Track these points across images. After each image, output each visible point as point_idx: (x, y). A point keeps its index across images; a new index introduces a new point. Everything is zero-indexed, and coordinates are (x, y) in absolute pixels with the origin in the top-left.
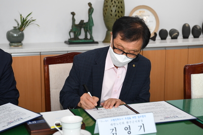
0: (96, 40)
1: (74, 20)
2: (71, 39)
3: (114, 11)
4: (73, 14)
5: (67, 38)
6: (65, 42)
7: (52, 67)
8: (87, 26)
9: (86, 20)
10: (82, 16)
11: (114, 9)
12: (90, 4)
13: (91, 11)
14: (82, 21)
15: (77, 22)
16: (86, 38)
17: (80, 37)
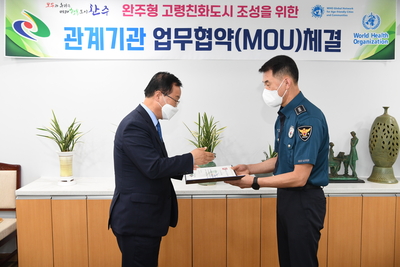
0: (360, 176)
1: (331, 152)
3: (386, 143)
4: (331, 145)
9: (347, 152)
11: (387, 141)
12: (353, 134)
14: (341, 155)
15: (335, 155)
16: (346, 174)
17: (339, 173)
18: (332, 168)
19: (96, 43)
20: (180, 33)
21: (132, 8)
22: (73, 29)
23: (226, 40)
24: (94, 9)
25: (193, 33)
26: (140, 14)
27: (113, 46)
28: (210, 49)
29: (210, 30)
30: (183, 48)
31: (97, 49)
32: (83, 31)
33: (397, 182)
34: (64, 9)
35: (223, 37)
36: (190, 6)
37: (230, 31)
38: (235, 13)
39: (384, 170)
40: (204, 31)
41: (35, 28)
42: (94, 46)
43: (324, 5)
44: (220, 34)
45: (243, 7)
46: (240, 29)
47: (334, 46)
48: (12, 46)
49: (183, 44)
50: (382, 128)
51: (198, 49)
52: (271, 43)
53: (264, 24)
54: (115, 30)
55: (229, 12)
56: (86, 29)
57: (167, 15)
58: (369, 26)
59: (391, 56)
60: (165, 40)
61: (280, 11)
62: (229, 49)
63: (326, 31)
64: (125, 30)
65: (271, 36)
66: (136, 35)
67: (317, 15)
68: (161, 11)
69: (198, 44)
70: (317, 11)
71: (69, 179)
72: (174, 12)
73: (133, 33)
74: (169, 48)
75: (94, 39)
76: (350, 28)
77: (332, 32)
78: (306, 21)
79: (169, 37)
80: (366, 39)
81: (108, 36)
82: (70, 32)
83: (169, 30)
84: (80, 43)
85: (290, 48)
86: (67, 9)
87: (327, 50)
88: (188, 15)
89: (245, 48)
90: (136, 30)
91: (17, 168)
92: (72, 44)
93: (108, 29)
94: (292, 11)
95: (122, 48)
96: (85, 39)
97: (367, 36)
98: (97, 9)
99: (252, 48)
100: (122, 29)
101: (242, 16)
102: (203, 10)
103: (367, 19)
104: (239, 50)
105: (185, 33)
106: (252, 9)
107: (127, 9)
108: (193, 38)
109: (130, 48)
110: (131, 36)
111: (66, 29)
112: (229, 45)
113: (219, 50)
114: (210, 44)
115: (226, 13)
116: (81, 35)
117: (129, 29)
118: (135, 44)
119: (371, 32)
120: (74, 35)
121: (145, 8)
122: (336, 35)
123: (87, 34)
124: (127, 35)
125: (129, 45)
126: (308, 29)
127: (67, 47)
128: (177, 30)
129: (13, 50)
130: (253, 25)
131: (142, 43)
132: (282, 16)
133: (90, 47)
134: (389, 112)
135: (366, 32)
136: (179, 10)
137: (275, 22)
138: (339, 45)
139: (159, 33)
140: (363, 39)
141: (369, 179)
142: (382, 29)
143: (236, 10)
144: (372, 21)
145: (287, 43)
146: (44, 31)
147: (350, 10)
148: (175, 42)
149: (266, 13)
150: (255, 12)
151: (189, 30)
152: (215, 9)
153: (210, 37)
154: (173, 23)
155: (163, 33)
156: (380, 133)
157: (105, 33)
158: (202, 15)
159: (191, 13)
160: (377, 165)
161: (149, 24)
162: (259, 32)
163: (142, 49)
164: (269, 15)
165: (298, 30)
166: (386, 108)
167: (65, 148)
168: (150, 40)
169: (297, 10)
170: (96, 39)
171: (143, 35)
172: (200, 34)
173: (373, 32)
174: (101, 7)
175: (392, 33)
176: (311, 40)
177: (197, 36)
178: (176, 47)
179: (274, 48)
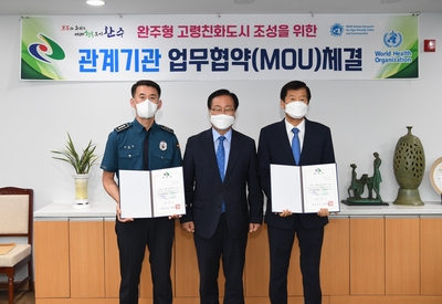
0: (384, 200)
1: (354, 174)
2: (350, 198)
3: (410, 164)
4: (354, 166)
5: (345, 196)
6: (343, 202)
8: (372, 182)
9: (371, 175)
10: (365, 169)
11: (410, 162)
12: (376, 155)
13: (377, 162)
14: (365, 176)
15: (359, 177)
16: (370, 197)
17: (362, 196)
18: (355, 191)
19: (111, 64)
20: (196, 54)
21: (148, 29)
22: (88, 52)
23: (243, 60)
24: (109, 31)
25: (209, 54)
26: (155, 36)
27: (128, 68)
28: (226, 69)
29: (227, 50)
30: (199, 69)
31: (112, 71)
32: (98, 53)
33: (423, 204)
34: (79, 31)
35: (240, 57)
36: (206, 27)
37: (247, 51)
38: (252, 33)
39: (409, 192)
40: (220, 51)
41: (50, 51)
42: (108, 68)
43: (343, 24)
44: (237, 55)
45: (259, 27)
46: (257, 49)
47: (355, 64)
48: (26, 68)
49: (199, 65)
50: (405, 148)
51: (214, 69)
52: (289, 62)
53: (281, 44)
54: (130, 52)
55: (245, 31)
56: (101, 51)
57: (182, 36)
58: (390, 44)
59: (414, 74)
60: (180, 61)
61: (298, 30)
62: (246, 69)
63: (345, 50)
64: (140, 51)
65: (289, 56)
66: (151, 57)
67: (336, 33)
68: (177, 32)
69: (214, 65)
70: (336, 30)
71: (84, 202)
72: (189, 33)
73: (148, 54)
74: (184, 69)
75: (109, 61)
76: (370, 47)
77: (352, 50)
78: (324, 40)
79: (185, 58)
80: (388, 57)
81: (123, 58)
82: (85, 54)
83: (185, 50)
84: (94, 65)
85: (309, 67)
86: (83, 31)
87: (347, 69)
88: (204, 36)
89: (263, 68)
90: (151, 51)
91: (29, 192)
92: (86, 66)
93: (123, 51)
94: (310, 30)
95: (137, 70)
96: (100, 61)
97: (389, 54)
98: (112, 31)
99: (270, 67)
100: (137, 51)
101: (259, 35)
102: (219, 31)
103: (388, 37)
104: (257, 70)
105: (201, 54)
106: (269, 29)
107: (142, 31)
108: (209, 59)
109: (145, 69)
110: (146, 57)
111: (81, 51)
112: (246, 65)
113: (235, 71)
114: (226, 64)
115: (242, 33)
116: (95, 57)
117: (143, 51)
118: (149, 66)
119: (393, 50)
120: (89, 57)
121: (161, 29)
122: (357, 54)
123: (101, 56)
124: (141, 56)
125: (144, 66)
126: (328, 48)
127: (82, 69)
128: (193, 51)
129: (29, 73)
130: (270, 45)
131: (157, 65)
132: (300, 35)
133: (104, 69)
134: (413, 132)
135: (388, 50)
136: (195, 31)
137: (293, 42)
138: (360, 63)
139: (174, 55)
140: (385, 57)
141: (395, 203)
142: (404, 47)
143: (253, 30)
144: (394, 39)
145: (305, 62)
146: (58, 53)
147: (371, 28)
148: (190, 63)
149: (284, 32)
150: (273, 32)
151: (205, 51)
152: (231, 30)
153: (226, 58)
154: (188, 44)
155: (179, 55)
156: (404, 153)
157: (120, 54)
158: (218, 35)
159: (207, 34)
160: (402, 187)
161: (164, 45)
162: (276, 51)
163: (157, 70)
164: (286, 35)
165: (317, 49)
166: (409, 128)
167: (81, 171)
168: (165, 61)
169: (315, 29)
170: (111, 61)
171: (158, 56)
172: (216, 55)
173: (396, 50)
174: (116, 29)
175: (414, 50)
176: (331, 59)
177: (213, 57)
178: (192, 68)
179: (293, 67)
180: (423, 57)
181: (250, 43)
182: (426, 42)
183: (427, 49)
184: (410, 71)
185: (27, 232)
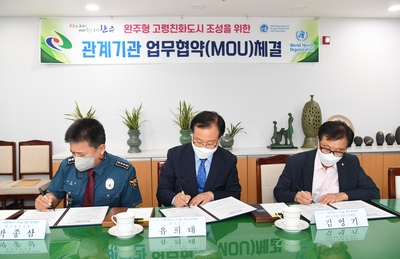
0: (295, 146)
1: (275, 128)
2: (273, 144)
4: (275, 123)
5: (270, 143)
6: (268, 147)
7: (264, 167)
10: (283, 125)
11: (312, 119)
12: (290, 115)
13: (291, 120)
14: (283, 129)
15: (278, 130)
18: (276, 139)
19: (105, 52)
20: (166, 45)
21: (131, 27)
22: (89, 43)
23: (199, 49)
24: (103, 28)
25: (175, 44)
26: (137, 31)
27: (118, 55)
28: (187, 55)
29: (188, 42)
30: (168, 55)
31: (106, 56)
32: (96, 44)
34: (82, 28)
35: (197, 47)
36: (173, 25)
37: (202, 43)
38: (205, 30)
39: (311, 139)
40: (183, 43)
41: (61, 43)
42: (104, 55)
43: (268, 24)
44: (195, 45)
45: (210, 26)
46: (209, 41)
47: (277, 52)
48: (45, 55)
49: (168, 52)
50: (308, 110)
51: (179, 55)
52: (231, 51)
53: (226, 38)
54: (119, 43)
55: (200, 29)
56: (98, 42)
57: (156, 32)
58: (300, 38)
59: (316, 60)
60: (155, 49)
61: (238, 28)
62: (202, 55)
63: (270, 42)
64: (126, 42)
65: (231, 46)
66: (134, 47)
67: (264, 31)
68: (152, 29)
69: (179, 52)
70: (264, 28)
72: (161, 30)
73: (132, 45)
74: (158, 55)
75: (104, 49)
76: (287, 41)
77: (275, 43)
78: (256, 35)
79: (158, 48)
80: (299, 48)
81: (114, 48)
82: (87, 45)
83: (158, 42)
84: (94, 53)
85: (245, 54)
86: (85, 28)
87: (271, 55)
88: (171, 32)
89: (213, 54)
90: (134, 43)
91: (49, 143)
92: (88, 53)
93: (114, 42)
94: (245, 28)
95: (124, 56)
96: (97, 50)
97: (299, 46)
98: (105, 28)
99: (218, 54)
101: (210, 32)
102: (182, 28)
103: (299, 34)
104: (209, 56)
105: (170, 45)
106: (217, 27)
107: (127, 28)
108: (175, 48)
109: (130, 56)
110: (130, 47)
111: (83, 43)
112: (201, 52)
113: (194, 57)
114: (187, 52)
115: (198, 30)
116: (94, 47)
117: (129, 42)
118: (133, 53)
119: (302, 42)
120: (89, 47)
121: (141, 27)
122: (278, 45)
123: (98, 47)
124: (127, 46)
125: (129, 53)
126: (258, 41)
127: (85, 56)
128: (163, 43)
129: (46, 59)
130: (218, 38)
131: (138, 52)
132: (239, 31)
133: (101, 55)
134: (314, 99)
135: (299, 42)
136: (165, 29)
137: (234, 36)
138: (280, 51)
139: (151, 45)
140: (297, 48)
142: (309, 41)
143: (206, 28)
144: (302, 35)
145: (243, 51)
146: (67, 44)
147: (287, 27)
148: (162, 51)
149: (227, 29)
150: (219, 29)
151: (172, 42)
152: (191, 27)
153: (187, 47)
154: (160, 37)
155: (154, 45)
156: (308, 113)
157: (112, 44)
158: (181, 31)
159: (173, 30)
160: (307, 136)
161: (143, 39)
162: (222, 43)
163: (139, 56)
164: (229, 31)
165: (250, 41)
166: (312, 96)
168: (144, 50)
169: (249, 27)
170: (105, 50)
171: (139, 46)
172: (180, 45)
173: (304, 43)
174: (109, 27)
175: (316, 43)
176: (260, 48)
177: (178, 47)
178: (163, 55)
179: (234, 54)
180: (322, 48)
181: (204, 37)
182: (324, 38)
183: (324, 43)
184: (313, 58)
185: (48, 171)
